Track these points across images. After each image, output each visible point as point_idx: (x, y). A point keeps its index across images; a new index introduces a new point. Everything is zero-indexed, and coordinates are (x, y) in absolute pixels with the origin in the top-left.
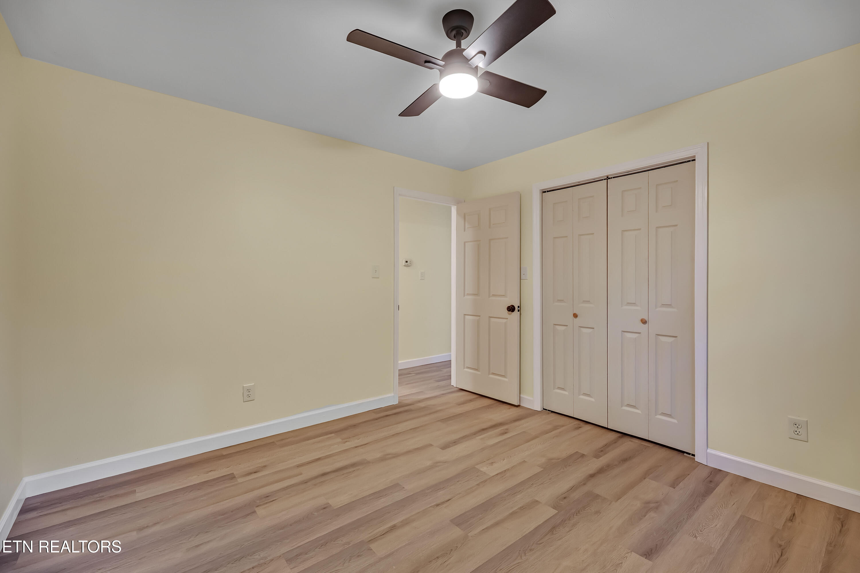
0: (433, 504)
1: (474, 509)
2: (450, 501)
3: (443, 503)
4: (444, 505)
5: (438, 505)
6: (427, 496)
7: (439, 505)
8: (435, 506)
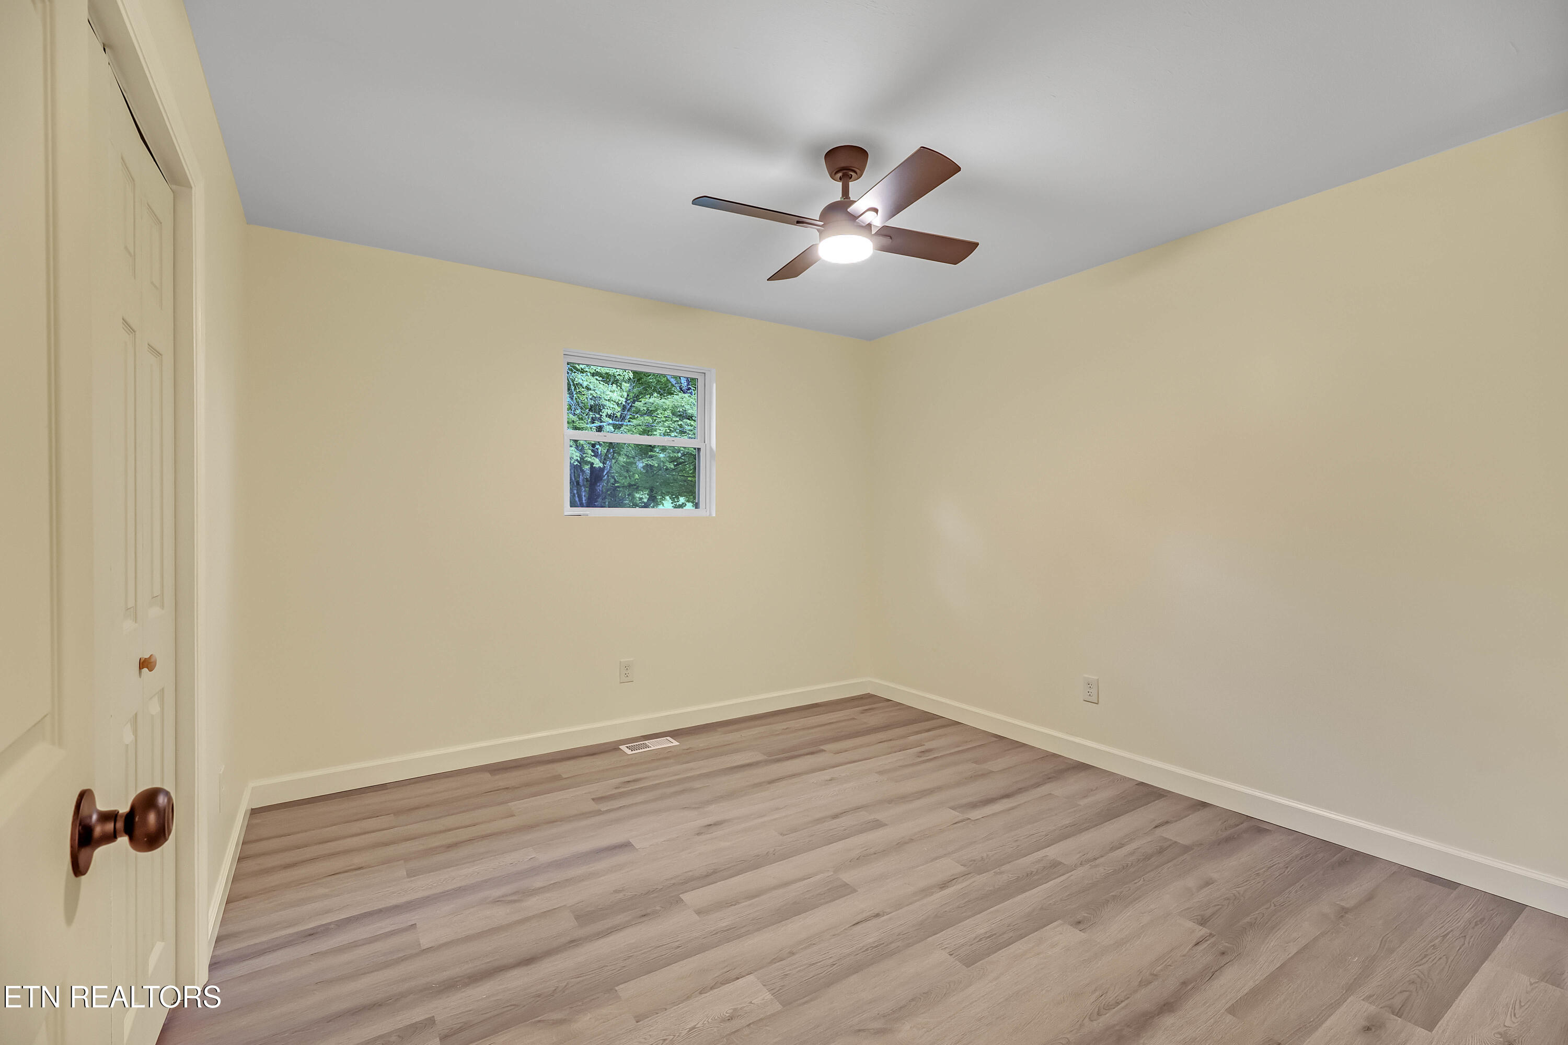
0: (885, 917)
1: (815, 907)
2: (855, 922)
3: (866, 920)
4: (865, 915)
5: (877, 915)
6: (899, 935)
7: (874, 915)
8: (881, 913)
